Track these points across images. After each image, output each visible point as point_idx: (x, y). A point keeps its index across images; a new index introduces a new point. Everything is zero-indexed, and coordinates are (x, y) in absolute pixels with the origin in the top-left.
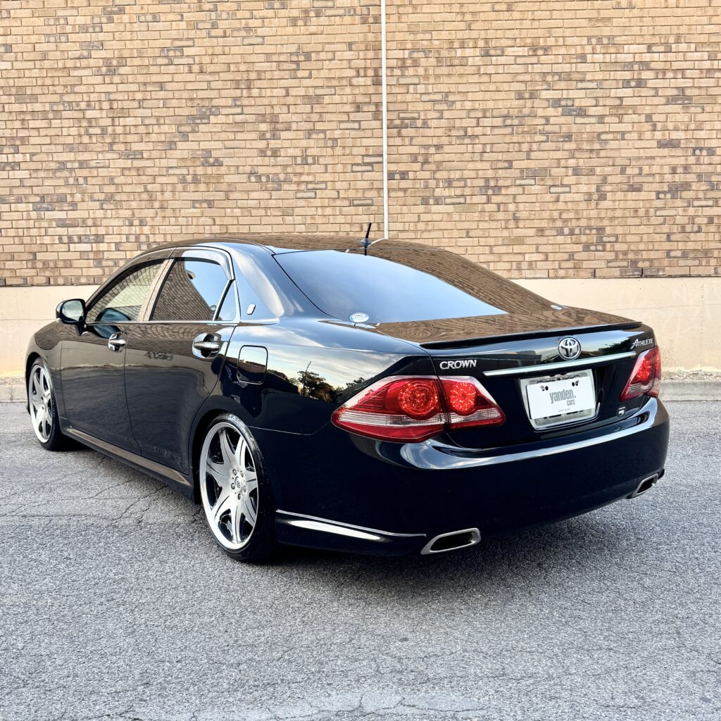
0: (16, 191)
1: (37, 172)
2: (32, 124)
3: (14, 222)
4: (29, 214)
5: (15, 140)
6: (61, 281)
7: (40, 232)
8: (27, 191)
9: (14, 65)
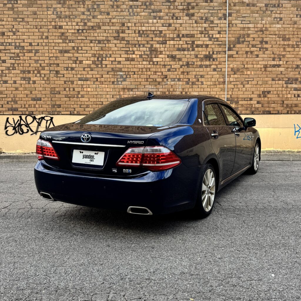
0: (278, 76)
1: (288, 69)
2: (288, 49)
3: (277, 88)
4: (283, 85)
5: (280, 56)
6: (293, 112)
7: (286, 93)
8: (283, 76)
9: (283, 26)
